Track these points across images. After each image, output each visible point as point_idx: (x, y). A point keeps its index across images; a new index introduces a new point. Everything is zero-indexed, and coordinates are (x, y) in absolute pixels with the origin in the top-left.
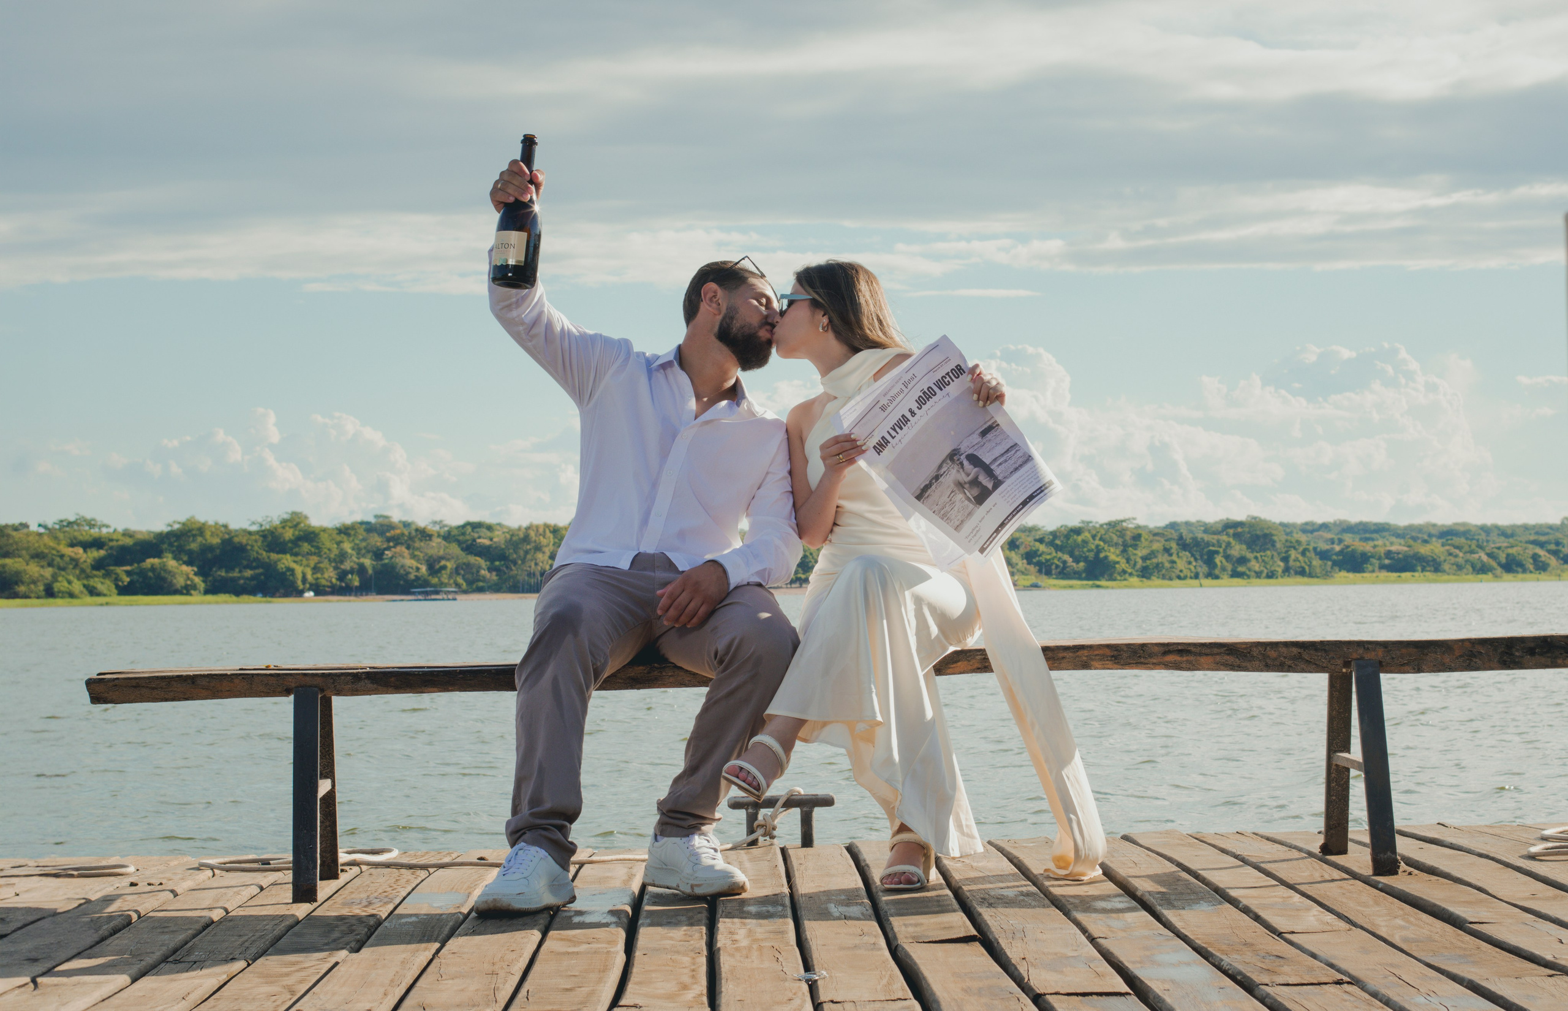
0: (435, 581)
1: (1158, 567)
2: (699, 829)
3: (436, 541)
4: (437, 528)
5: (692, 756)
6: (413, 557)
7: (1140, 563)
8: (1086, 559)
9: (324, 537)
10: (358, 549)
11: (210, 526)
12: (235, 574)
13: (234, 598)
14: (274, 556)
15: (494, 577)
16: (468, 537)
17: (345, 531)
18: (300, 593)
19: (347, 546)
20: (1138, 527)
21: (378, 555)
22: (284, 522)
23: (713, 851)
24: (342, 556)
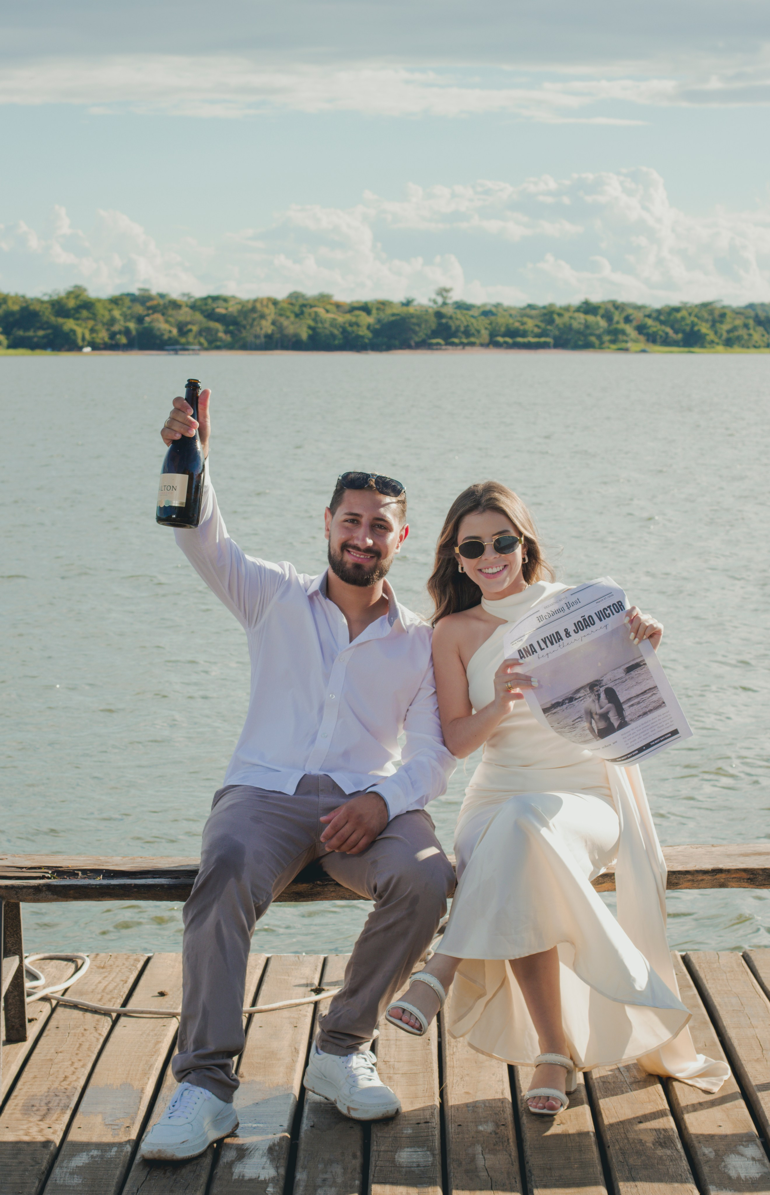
0: (183, 340)
1: (739, 339)
2: (357, 1049)
3: (185, 310)
4: (185, 299)
5: (351, 979)
6: (167, 322)
7: (725, 335)
8: (684, 332)
9: (99, 306)
10: (124, 315)
11: (12, 297)
12: (31, 333)
13: (29, 352)
14: (61, 320)
15: (228, 338)
16: (208, 307)
17: (115, 301)
18: (80, 349)
19: (117, 313)
20: (724, 307)
21: (140, 320)
22: (69, 294)
23: (369, 1071)
24: (113, 321)
